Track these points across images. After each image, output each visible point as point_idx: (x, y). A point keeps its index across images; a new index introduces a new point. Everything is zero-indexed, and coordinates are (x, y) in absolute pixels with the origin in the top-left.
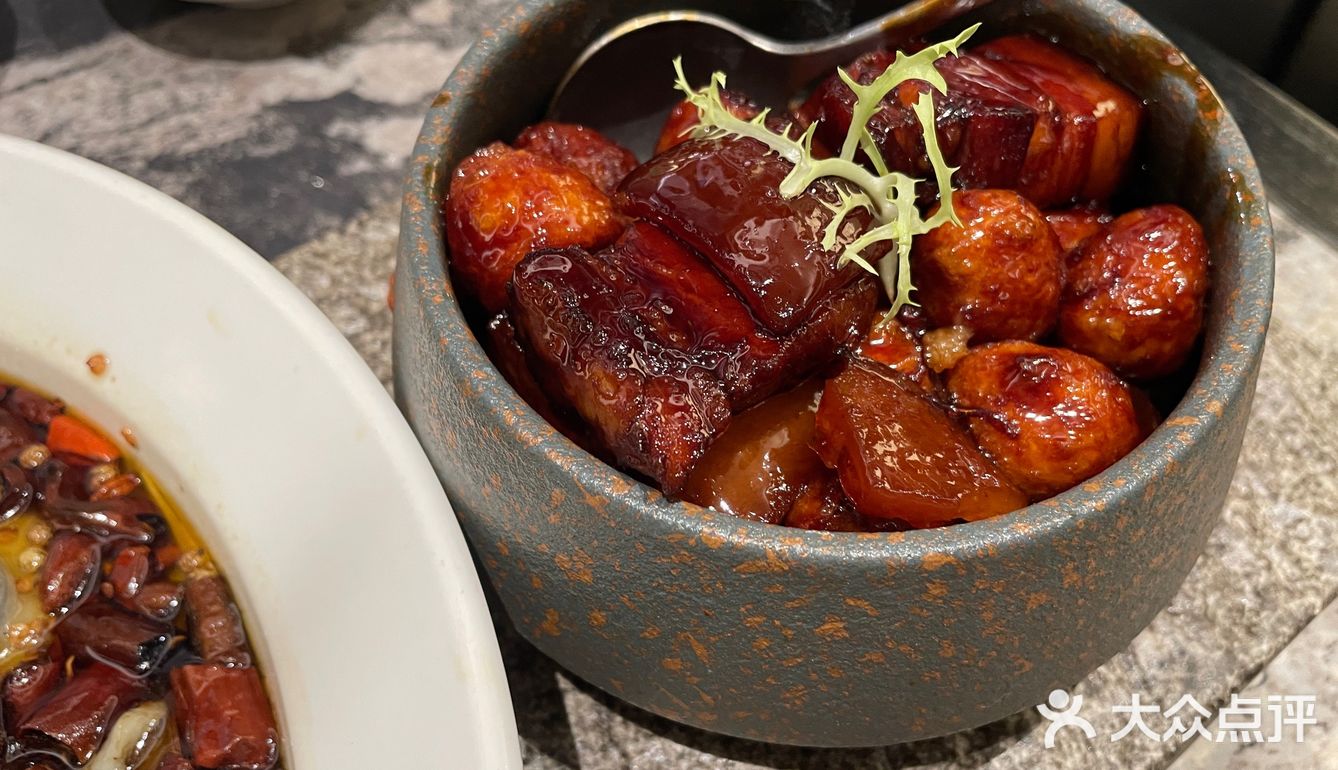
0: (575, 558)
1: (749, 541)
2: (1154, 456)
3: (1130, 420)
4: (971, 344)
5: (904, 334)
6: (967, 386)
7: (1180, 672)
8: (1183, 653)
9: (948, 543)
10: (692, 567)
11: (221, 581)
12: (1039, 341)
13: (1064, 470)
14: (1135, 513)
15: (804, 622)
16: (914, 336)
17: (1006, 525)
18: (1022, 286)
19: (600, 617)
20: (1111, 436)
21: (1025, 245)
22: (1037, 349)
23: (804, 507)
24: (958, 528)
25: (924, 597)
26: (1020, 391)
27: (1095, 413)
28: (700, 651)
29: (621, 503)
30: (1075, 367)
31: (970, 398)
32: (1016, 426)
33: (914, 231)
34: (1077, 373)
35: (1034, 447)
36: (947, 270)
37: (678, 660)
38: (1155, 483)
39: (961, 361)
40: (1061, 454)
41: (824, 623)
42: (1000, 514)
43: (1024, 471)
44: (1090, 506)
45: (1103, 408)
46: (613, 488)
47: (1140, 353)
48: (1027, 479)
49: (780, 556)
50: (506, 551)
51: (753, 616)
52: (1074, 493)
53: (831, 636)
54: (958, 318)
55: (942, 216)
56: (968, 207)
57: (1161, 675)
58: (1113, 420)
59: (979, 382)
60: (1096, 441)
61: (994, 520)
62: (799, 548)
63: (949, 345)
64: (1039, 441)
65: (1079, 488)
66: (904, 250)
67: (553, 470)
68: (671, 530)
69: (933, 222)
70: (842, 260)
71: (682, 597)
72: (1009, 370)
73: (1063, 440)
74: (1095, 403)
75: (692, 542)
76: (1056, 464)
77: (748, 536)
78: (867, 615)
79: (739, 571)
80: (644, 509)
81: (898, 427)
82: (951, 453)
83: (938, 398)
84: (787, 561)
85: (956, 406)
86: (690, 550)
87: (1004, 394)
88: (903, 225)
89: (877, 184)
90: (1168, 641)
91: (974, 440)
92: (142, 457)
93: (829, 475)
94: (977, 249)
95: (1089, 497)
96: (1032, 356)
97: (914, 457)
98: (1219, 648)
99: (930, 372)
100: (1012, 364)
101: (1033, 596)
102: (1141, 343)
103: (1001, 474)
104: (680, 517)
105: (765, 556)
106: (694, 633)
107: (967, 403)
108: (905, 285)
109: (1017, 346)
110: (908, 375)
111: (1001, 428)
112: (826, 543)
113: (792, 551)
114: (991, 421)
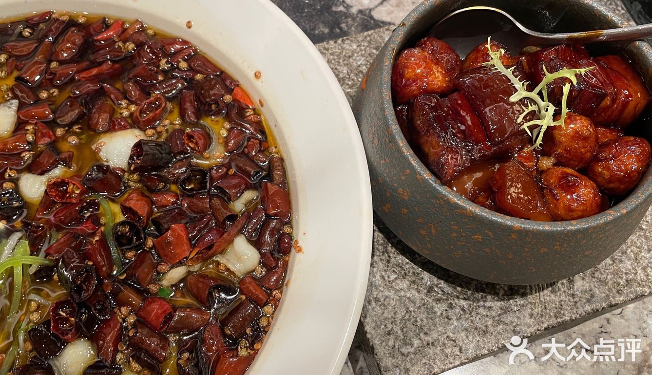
0: (405, 191)
1: (462, 204)
2: (597, 220)
3: (597, 206)
4: (554, 165)
5: (533, 154)
6: (548, 178)
7: (587, 296)
8: (591, 290)
9: (523, 224)
10: (442, 206)
11: (282, 160)
12: (578, 171)
13: (569, 215)
14: (584, 234)
15: (470, 233)
16: (536, 156)
17: (543, 224)
18: (579, 151)
19: (405, 211)
20: (588, 209)
21: (586, 139)
22: (576, 173)
23: (481, 199)
24: (528, 221)
25: (509, 237)
26: (565, 185)
27: (586, 200)
28: (433, 231)
29: (428, 180)
30: (585, 183)
31: (547, 182)
32: (559, 196)
33: (549, 124)
34: (586, 186)
35: (562, 205)
36: (556, 138)
37: (425, 232)
38: (594, 228)
39: (549, 169)
40: (569, 209)
41: (476, 235)
42: (542, 221)
43: (556, 211)
44: (570, 228)
45: (589, 200)
46: (427, 175)
47: (612, 185)
48: (556, 214)
49: (471, 211)
50: (381, 181)
51: (455, 226)
52: (567, 222)
53: (476, 239)
54: (553, 155)
55: (560, 122)
56: (571, 120)
57: (580, 295)
58: (591, 204)
59: (552, 178)
60: (583, 209)
61: (540, 222)
62: (477, 211)
63: (547, 163)
64: (564, 203)
65: (569, 221)
66: (543, 130)
67: (410, 163)
68: (441, 193)
69: (556, 124)
70: (522, 128)
71: (435, 213)
72: (563, 178)
73: (572, 206)
74: (587, 197)
75: (445, 199)
76: (567, 212)
77: (463, 203)
78: (490, 237)
79: (457, 212)
80: (434, 185)
81: (520, 185)
82: (534, 197)
83: (537, 179)
84: (472, 213)
85: (542, 183)
86: (444, 201)
87: (558, 185)
88: (546, 122)
89: (542, 104)
90: (587, 285)
91: (543, 196)
92: (263, 110)
93: (493, 192)
94: (568, 135)
95: (572, 225)
96: (572, 175)
97: (522, 196)
98: (605, 293)
99: (537, 170)
100: (565, 176)
101: (543, 248)
102: (614, 182)
103: (548, 209)
104: (444, 190)
105: (466, 210)
106: (434, 225)
107: (546, 183)
108: (539, 141)
109: (570, 171)
110: (529, 168)
111: (554, 195)
112: (486, 212)
113: (475, 211)
114: (551, 191)
